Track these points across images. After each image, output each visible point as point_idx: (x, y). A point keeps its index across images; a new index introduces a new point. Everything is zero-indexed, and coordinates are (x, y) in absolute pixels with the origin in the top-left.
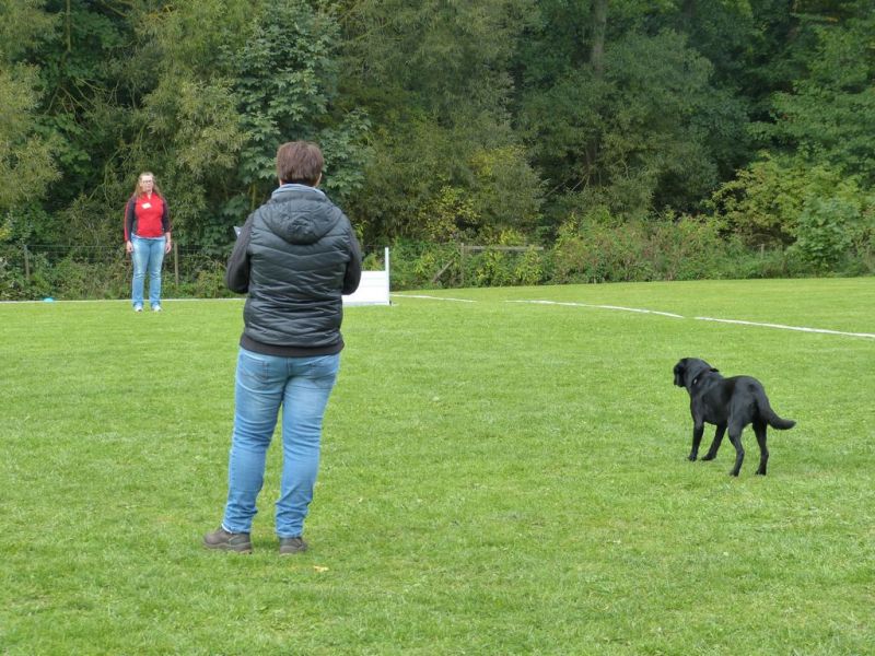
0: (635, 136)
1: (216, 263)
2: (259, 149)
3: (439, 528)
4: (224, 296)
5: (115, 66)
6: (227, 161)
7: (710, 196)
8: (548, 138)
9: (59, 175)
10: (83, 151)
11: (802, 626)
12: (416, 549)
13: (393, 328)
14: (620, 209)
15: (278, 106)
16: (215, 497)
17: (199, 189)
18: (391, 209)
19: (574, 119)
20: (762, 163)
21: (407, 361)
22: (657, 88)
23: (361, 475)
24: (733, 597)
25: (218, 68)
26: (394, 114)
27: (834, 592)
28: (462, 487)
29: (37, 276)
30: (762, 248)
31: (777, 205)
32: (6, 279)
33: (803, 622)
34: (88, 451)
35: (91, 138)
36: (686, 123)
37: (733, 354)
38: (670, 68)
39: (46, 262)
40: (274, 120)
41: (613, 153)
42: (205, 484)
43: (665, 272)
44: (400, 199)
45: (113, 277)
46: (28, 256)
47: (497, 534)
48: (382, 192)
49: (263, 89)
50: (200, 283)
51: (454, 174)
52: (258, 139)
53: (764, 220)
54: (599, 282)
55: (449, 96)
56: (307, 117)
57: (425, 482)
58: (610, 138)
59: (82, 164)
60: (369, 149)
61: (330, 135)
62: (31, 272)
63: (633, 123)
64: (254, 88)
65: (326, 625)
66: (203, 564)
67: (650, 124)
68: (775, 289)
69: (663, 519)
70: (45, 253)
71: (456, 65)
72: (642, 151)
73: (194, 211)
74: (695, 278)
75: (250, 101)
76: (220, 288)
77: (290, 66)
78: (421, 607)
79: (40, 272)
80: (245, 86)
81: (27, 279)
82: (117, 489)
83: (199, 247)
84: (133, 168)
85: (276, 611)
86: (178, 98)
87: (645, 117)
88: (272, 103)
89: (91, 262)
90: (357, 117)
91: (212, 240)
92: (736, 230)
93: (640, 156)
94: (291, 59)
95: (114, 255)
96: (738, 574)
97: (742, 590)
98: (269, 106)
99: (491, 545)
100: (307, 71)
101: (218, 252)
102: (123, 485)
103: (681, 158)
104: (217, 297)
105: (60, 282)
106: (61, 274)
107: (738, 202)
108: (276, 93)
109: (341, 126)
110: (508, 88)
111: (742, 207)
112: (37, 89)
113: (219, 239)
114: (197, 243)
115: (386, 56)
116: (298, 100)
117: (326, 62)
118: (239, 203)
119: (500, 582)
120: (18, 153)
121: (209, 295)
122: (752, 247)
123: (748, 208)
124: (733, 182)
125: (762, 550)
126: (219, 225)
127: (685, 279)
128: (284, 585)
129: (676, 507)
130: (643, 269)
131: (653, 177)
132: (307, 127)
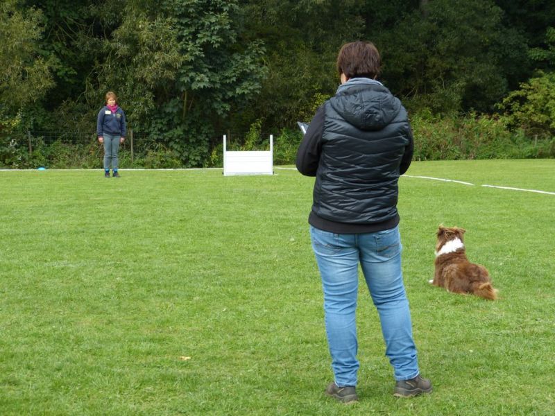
0: (449, 60)
1: (160, 145)
2: (191, 67)
3: (275, 330)
4: (165, 168)
5: (93, 10)
6: (171, 75)
7: (501, 101)
8: (390, 61)
9: (54, 84)
10: (71, 68)
11: (513, 403)
12: (255, 344)
13: (272, 191)
14: (440, 110)
15: (203, 38)
16: (123, 306)
17: (149, 95)
18: (280, 109)
19: (408, 47)
20: (538, 79)
21: (278, 213)
22: (465, 26)
23: (228, 292)
24: (469, 382)
25: (162, 10)
26: (282, 44)
27: (541, 379)
28: (297, 302)
29: (37, 152)
30: (536, 138)
31: (548, 108)
32: (16, 154)
33: (514, 401)
34: (43, 274)
35: (76, 58)
36: (485, 50)
37: (504, 211)
38: (474, 12)
39: (43, 142)
40: (200, 47)
41: (435, 71)
42: (119, 297)
43: (467, 154)
44: (287, 102)
45: (89, 154)
46: (31, 139)
47: (314, 335)
48: (274, 97)
49: (193, 26)
50: (148, 159)
51: (323, 84)
52: (189, 60)
53: (539, 118)
54: (422, 160)
55: (321, 32)
56: (222, 45)
57: (272, 298)
58: (433, 60)
59: (71, 77)
60: (264, 67)
61: (238, 58)
62: (33, 149)
63: (448, 50)
64: (187, 25)
65: (179, 398)
66: (104, 353)
67: (460, 51)
68: (541, 166)
69: (433, 326)
70: (43, 137)
71: (326, 11)
72: (455, 70)
73: (146, 109)
74: (489, 158)
75: (185, 34)
76: (162, 162)
77: (212, 11)
78: (248, 386)
79: (39, 150)
80: (182, 24)
81: (30, 154)
82: (57, 300)
83: (148, 134)
84: (104, 80)
85: (148, 388)
86: (135, 32)
87: (457, 47)
88: (199, 36)
89: (74, 143)
90: (257, 45)
91: (156, 129)
92: (519, 124)
93: (453, 73)
94: (212, 6)
95: (90, 139)
96: (477, 366)
97: (476, 377)
98: (198, 38)
99: (307, 342)
100: (224, 14)
101: (161, 137)
102: (61, 297)
103: (482, 75)
104: (160, 168)
105: (52, 156)
106: (53, 151)
107: (520, 105)
108: (203, 28)
109: (246, 52)
110: (361, 26)
111: (523, 109)
112: (41, 25)
113: (161, 128)
114: (147, 131)
115: (278, 4)
116: (217, 34)
117: (237, 7)
118: (176, 104)
119: (308, 369)
120: (27, 69)
121: (155, 167)
122: (529, 137)
123: (527, 110)
124: (518, 92)
125: (496, 349)
126: (161, 118)
127: (482, 158)
128: (157, 369)
129: (443, 318)
130: (453, 151)
131: (462, 88)
132: (223, 52)
